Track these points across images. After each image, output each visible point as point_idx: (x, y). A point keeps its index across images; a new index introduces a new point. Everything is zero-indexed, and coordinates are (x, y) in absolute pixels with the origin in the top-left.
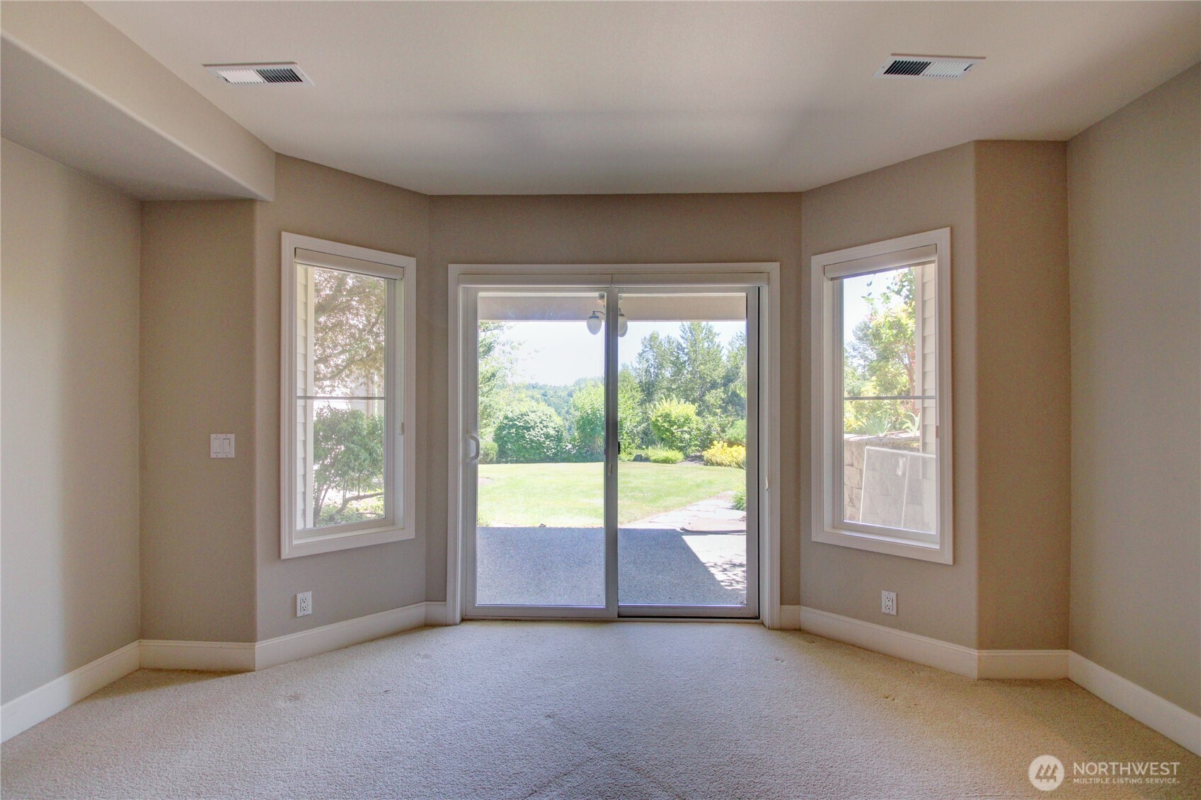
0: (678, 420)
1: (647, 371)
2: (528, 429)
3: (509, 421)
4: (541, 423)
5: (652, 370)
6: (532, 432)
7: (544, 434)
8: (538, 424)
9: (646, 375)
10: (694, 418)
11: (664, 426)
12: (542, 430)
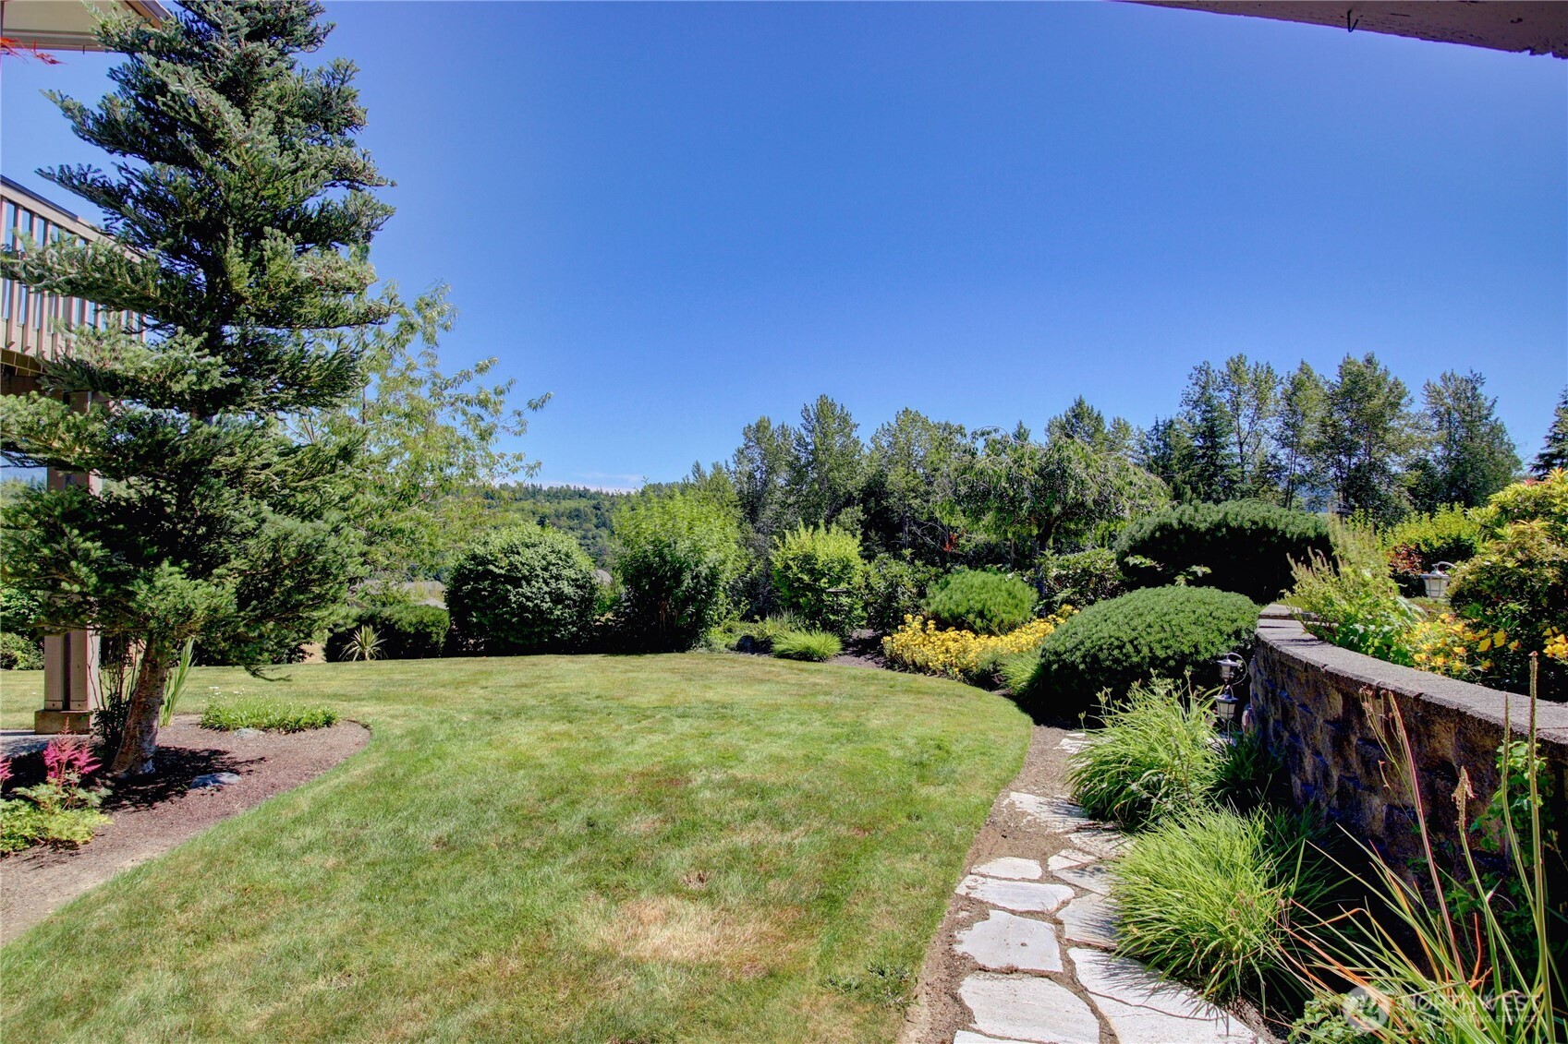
0: (830, 569)
1: (751, 476)
2: (516, 582)
3: (478, 565)
4: (545, 569)
5: (758, 475)
6: (525, 589)
7: (550, 593)
8: (539, 572)
9: (749, 482)
10: (858, 564)
11: (799, 580)
12: (547, 584)
